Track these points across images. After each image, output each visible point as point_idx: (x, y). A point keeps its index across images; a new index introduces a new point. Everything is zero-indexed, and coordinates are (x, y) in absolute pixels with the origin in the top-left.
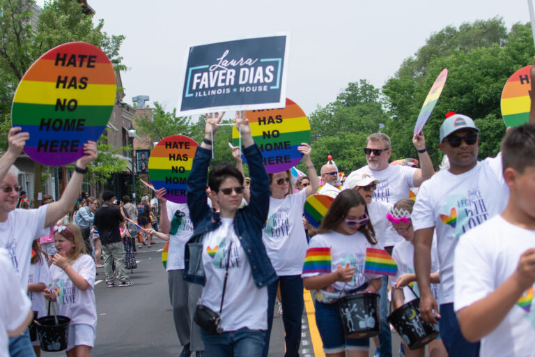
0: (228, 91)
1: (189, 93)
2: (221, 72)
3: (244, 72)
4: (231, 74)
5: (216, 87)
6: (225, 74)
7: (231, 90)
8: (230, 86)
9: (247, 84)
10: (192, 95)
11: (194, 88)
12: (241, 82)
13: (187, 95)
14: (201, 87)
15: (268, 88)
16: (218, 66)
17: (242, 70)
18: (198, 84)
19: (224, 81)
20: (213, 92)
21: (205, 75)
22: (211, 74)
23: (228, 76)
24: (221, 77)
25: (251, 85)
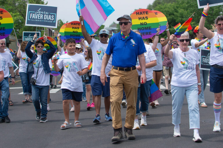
0: (41, 21)
1: (29, 19)
2: (39, 15)
3: (46, 16)
4: (42, 16)
5: (37, 19)
6: (40, 15)
7: (42, 21)
8: (41, 19)
9: (46, 20)
10: (30, 20)
11: (31, 18)
12: (45, 19)
13: (28, 20)
14: (33, 18)
15: (52, 22)
16: (38, 12)
17: (45, 15)
18: (32, 17)
19: (40, 17)
20: (37, 20)
21: (34, 14)
22: (36, 15)
23: (41, 17)
24: (39, 16)
25: (48, 20)
